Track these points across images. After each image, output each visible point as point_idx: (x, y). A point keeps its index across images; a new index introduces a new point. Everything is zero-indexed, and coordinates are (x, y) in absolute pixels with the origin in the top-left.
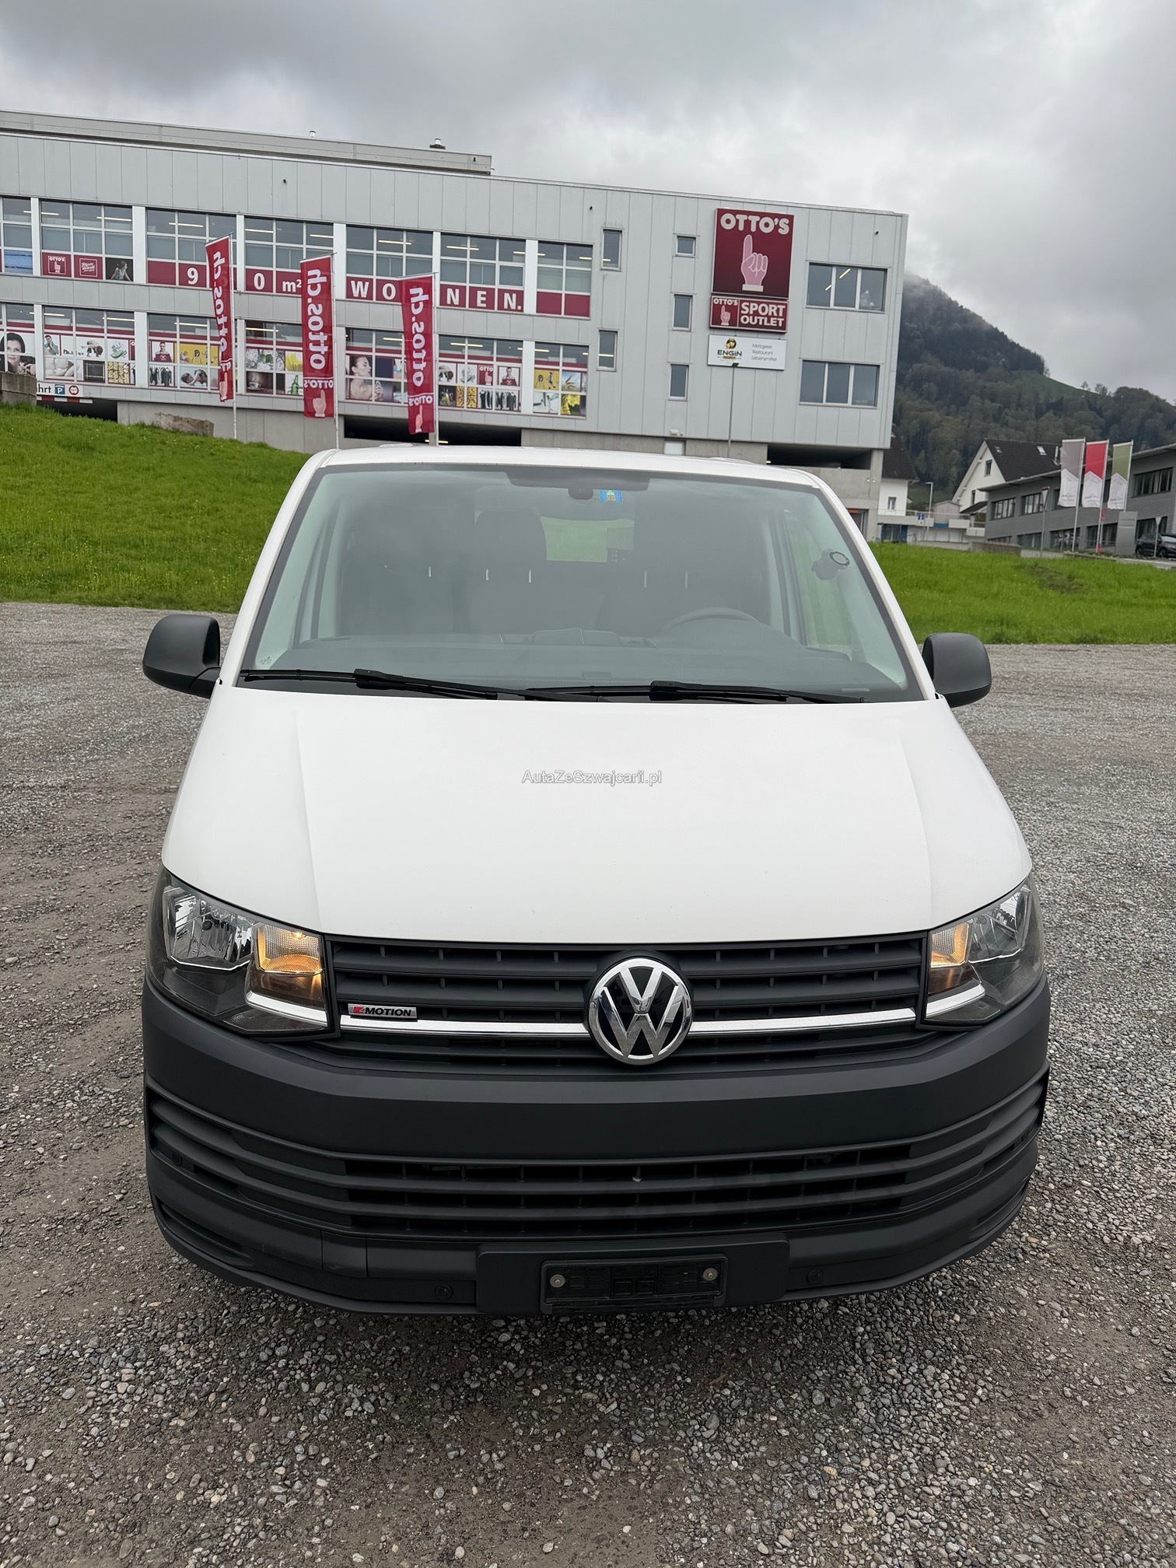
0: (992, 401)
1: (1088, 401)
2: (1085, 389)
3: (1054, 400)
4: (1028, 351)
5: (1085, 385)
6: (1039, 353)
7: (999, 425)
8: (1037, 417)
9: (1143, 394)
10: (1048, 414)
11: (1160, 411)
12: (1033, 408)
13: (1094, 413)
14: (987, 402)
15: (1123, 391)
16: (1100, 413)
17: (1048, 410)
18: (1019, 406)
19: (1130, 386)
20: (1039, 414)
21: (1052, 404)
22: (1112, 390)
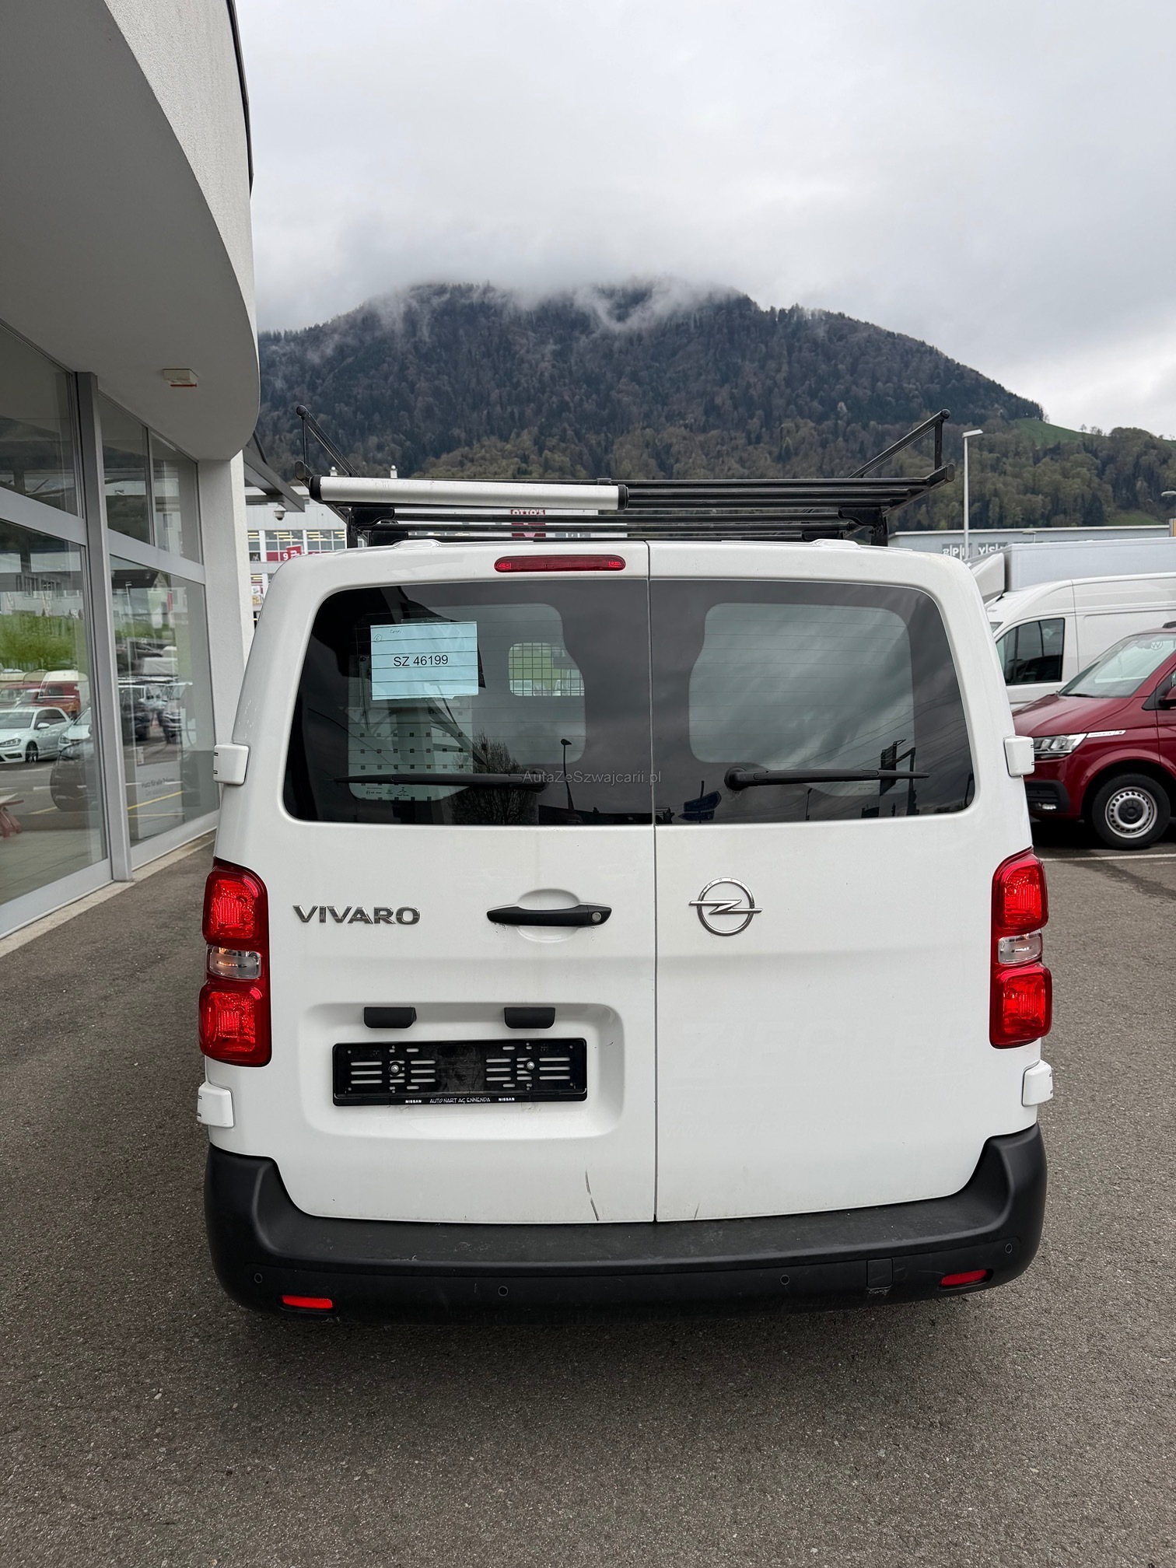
0: (991, 451)
1: (1084, 444)
2: (1084, 431)
3: (1051, 446)
4: (1025, 401)
5: (1084, 427)
6: (1036, 401)
7: (997, 475)
8: (1035, 464)
9: (1137, 433)
10: (1044, 460)
11: (1154, 447)
12: (1031, 455)
13: (1090, 455)
14: (985, 454)
15: (1118, 431)
16: (1095, 453)
17: (1045, 455)
18: (1017, 454)
19: (1124, 426)
20: (1037, 460)
21: (1050, 449)
22: (1107, 431)
